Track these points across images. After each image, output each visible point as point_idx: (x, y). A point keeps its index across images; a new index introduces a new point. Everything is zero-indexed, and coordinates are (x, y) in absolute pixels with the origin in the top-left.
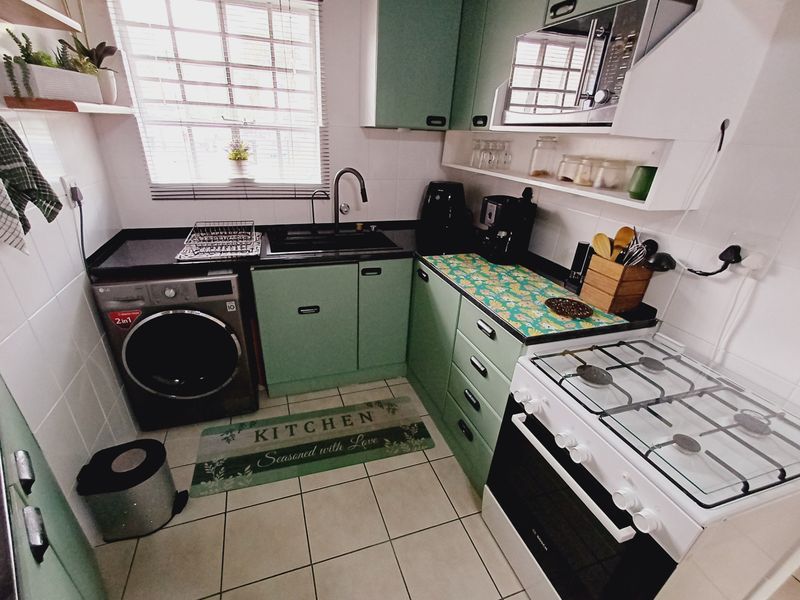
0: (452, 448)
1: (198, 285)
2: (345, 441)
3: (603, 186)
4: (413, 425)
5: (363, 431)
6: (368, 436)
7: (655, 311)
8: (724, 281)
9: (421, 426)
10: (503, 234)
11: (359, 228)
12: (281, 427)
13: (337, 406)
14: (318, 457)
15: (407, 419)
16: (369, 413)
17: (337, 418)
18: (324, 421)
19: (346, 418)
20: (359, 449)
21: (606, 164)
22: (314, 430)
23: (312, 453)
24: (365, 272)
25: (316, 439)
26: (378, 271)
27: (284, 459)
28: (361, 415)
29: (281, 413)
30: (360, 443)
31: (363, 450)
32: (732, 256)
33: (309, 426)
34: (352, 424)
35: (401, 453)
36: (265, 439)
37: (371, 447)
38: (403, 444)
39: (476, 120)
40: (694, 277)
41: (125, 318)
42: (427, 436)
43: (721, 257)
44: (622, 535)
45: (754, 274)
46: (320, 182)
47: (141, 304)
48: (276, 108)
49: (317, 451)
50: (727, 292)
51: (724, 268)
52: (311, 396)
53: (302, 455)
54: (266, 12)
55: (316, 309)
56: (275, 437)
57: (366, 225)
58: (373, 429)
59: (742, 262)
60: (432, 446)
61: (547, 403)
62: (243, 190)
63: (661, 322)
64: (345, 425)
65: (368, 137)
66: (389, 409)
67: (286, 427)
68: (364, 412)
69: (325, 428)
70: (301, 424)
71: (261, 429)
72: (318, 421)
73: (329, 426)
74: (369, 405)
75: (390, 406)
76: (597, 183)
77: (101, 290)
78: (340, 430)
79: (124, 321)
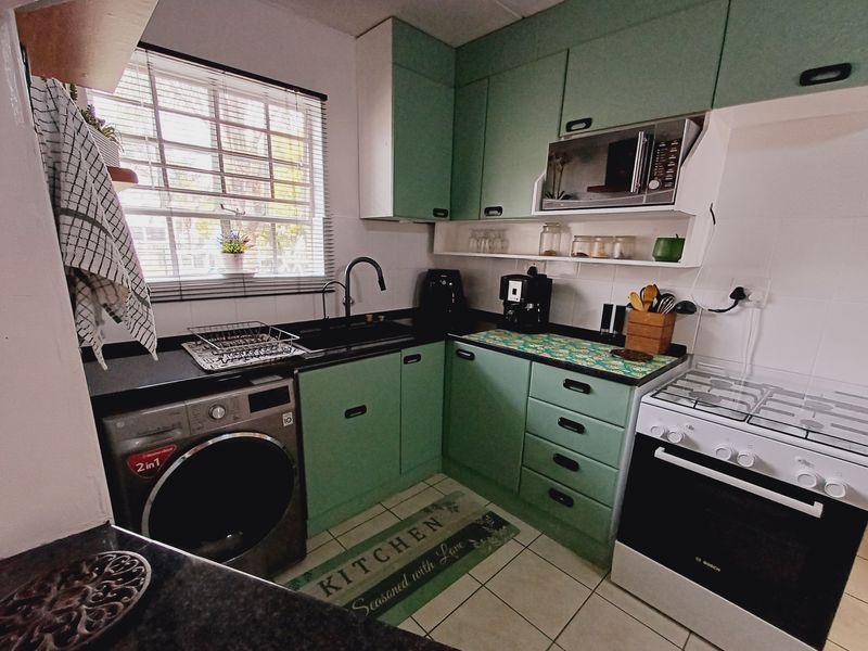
0: (536, 527)
1: (251, 397)
2: (431, 555)
3: (622, 257)
4: (484, 517)
5: (441, 539)
6: (451, 542)
7: (684, 348)
8: (736, 314)
9: (492, 515)
10: (531, 306)
11: (370, 319)
12: (346, 567)
13: (393, 523)
14: (415, 586)
15: (474, 514)
16: (432, 519)
17: (404, 535)
18: (391, 543)
19: (414, 532)
20: (452, 560)
21: (620, 239)
22: (388, 558)
23: (405, 583)
24: (407, 360)
25: (398, 567)
26: (418, 357)
27: (378, 603)
28: (427, 523)
29: (333, 552)
30: (448, 554)
31: (457, 560)
32: (739, 295)
33: (378, 553)
34: (424, 536)
35: (495, 548)
36: (337, 589)
37: (462, 553)
38: (491, 540)
39: (488, 210)
40: (714, 316)
41: (151, 460)
42: (506, 523)
43: (731, 297)
44: (816, 510)
45: (758, 305)
46: (323, 274)
47: (177, 434)
48: (272, 200)
49: (410, 579)
50: (741, 321)
51: (735, 304)
52: (356, 520)
53: (397, 590)
54: (262, 105)
55: (362, 409)
56: (349, 582)
57: (375, 315)
58: (450, 533)
59: (750, 298)
60: (517, 532)
61: (691, 428)
62: (241, 287)
63: (692, 355)
64: (419, 540)
65: (369, 229)
66: (449, 509)
67: (353, 565)
68: (428, 519)
69: (400, 551)
70: (368, 554)
71: (324, 578)
72: (385, 545)
73: (401, 547)
74: (426, 510)
75: (449, 504)
76: (617, 255)
77: (120, 424)
78: (417, 548)
79: (148, 467)
